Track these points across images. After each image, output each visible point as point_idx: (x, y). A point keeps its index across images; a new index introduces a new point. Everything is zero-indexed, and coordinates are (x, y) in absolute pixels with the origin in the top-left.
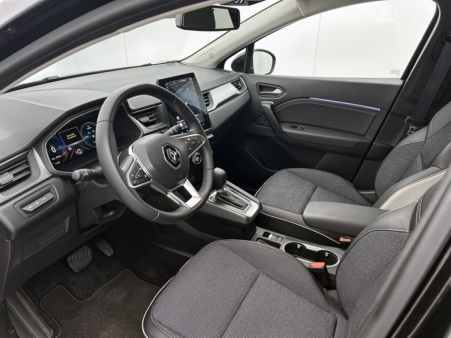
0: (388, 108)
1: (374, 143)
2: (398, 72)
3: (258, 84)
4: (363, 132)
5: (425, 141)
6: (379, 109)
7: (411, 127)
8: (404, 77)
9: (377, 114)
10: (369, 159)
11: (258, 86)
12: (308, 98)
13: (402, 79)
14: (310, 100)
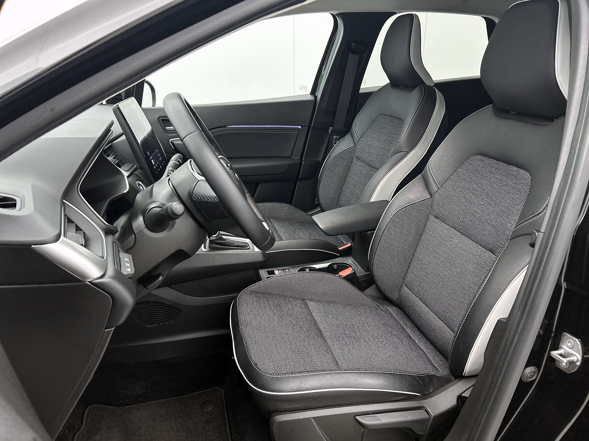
0: (307, 124)
1: (303, 162)
2: (306, 88)
3: (160, 119)
4: (288, 154)
5: (355, 146)
6: (300, 127)
7: (335, 137)
8: (313, 92)
9: (299, 131)
10: (302, 179)
11: (161, 122)
12: (225, 126)
13: (311, 94)
14: (228, 129)
